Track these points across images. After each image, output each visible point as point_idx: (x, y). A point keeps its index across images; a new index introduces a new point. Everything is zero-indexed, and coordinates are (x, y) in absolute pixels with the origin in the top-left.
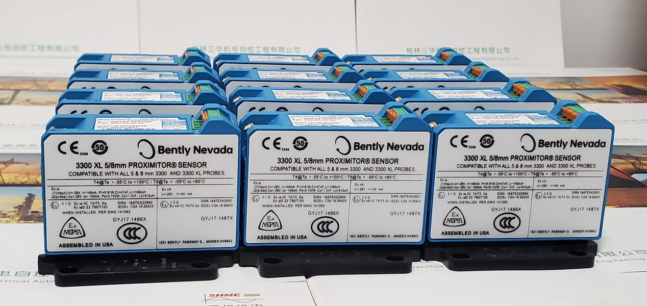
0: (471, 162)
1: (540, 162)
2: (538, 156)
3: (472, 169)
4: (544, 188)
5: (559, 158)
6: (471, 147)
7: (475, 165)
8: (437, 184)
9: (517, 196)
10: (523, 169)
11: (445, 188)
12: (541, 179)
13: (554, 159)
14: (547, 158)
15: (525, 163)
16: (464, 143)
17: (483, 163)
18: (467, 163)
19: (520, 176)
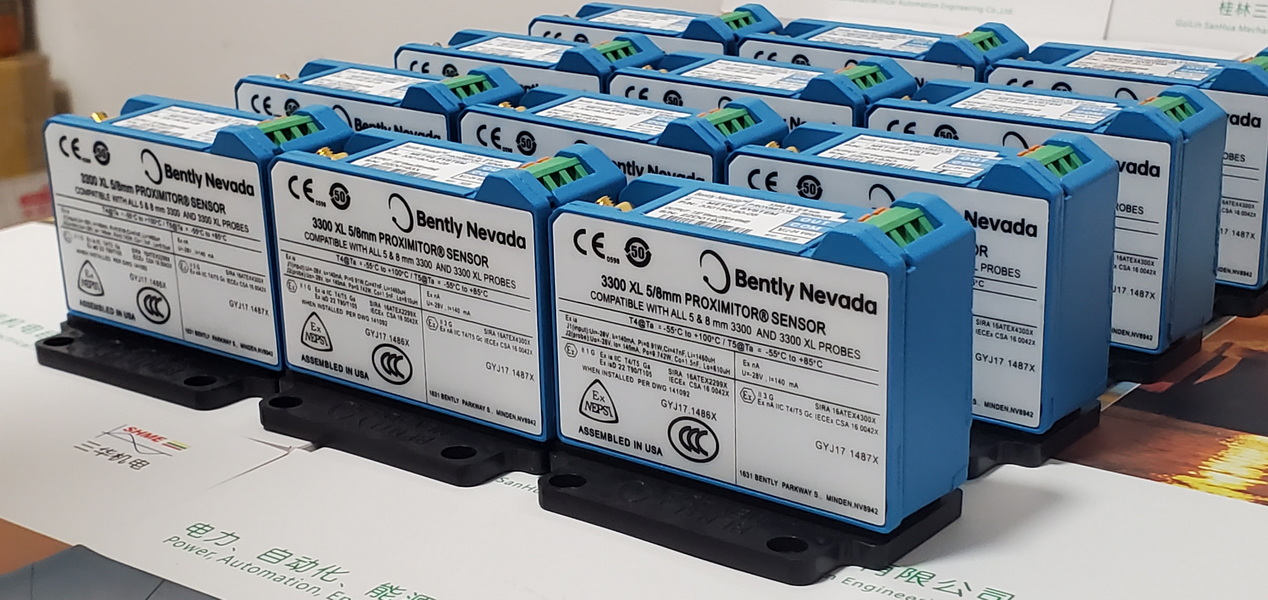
0: (613, 292)
1: (741, 320)
2: (738, 306)
3: (617, 307)
4: (755, 381)
5: (780, 319)
6: (611, 259)
7: (623, 299)
8: (561, 327)
9: (707, 385)
10: (711, 328)
11: (575, 335)
12: (752, 360)
13: (770, 321)
14: (756, 314)
15: (715, 315)
16: (598, 249)
17: (633, 296)
18: (608, 291)
19: (707, 342)
